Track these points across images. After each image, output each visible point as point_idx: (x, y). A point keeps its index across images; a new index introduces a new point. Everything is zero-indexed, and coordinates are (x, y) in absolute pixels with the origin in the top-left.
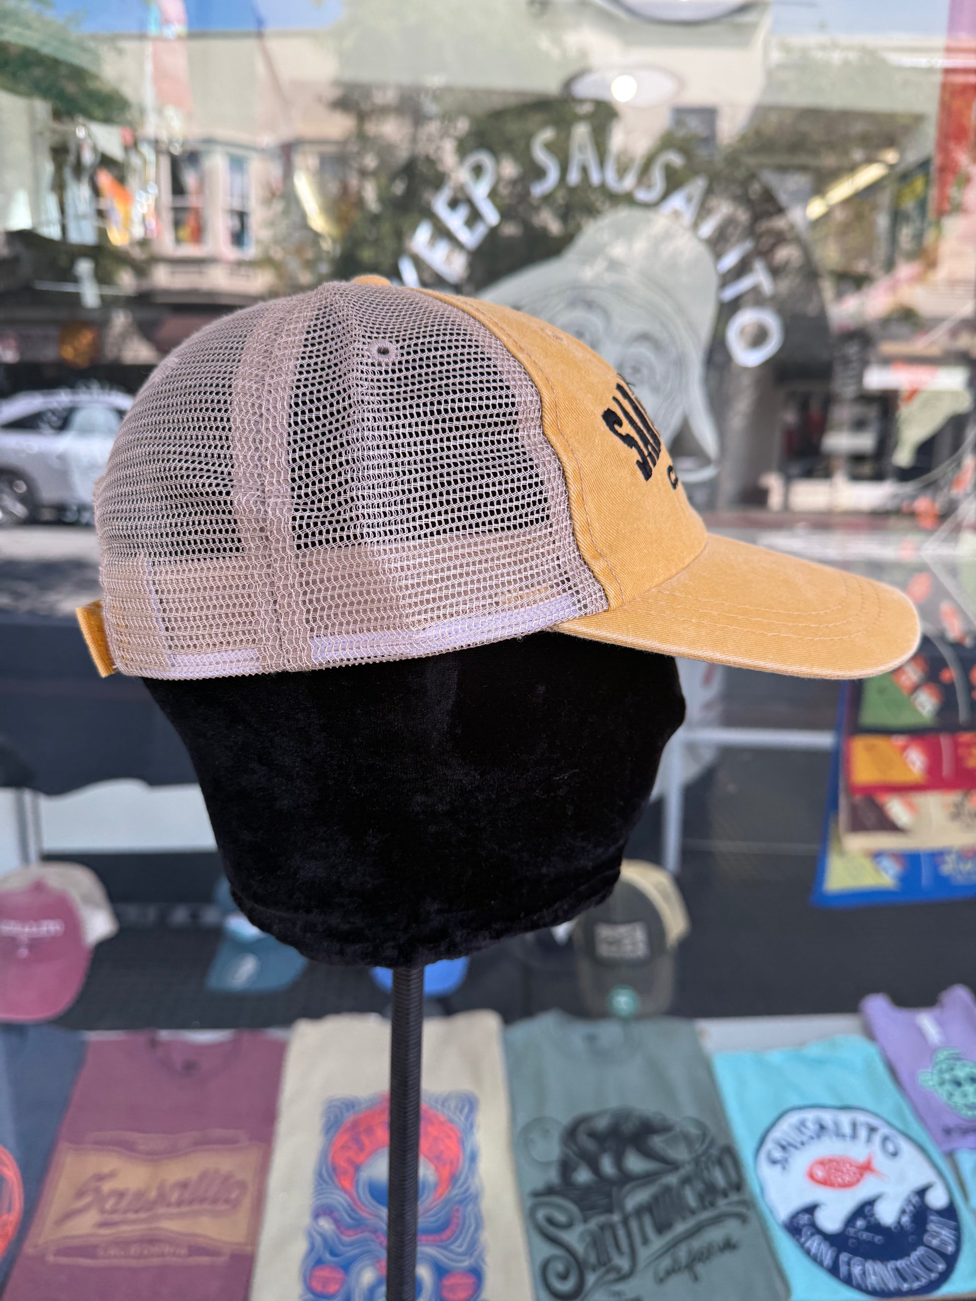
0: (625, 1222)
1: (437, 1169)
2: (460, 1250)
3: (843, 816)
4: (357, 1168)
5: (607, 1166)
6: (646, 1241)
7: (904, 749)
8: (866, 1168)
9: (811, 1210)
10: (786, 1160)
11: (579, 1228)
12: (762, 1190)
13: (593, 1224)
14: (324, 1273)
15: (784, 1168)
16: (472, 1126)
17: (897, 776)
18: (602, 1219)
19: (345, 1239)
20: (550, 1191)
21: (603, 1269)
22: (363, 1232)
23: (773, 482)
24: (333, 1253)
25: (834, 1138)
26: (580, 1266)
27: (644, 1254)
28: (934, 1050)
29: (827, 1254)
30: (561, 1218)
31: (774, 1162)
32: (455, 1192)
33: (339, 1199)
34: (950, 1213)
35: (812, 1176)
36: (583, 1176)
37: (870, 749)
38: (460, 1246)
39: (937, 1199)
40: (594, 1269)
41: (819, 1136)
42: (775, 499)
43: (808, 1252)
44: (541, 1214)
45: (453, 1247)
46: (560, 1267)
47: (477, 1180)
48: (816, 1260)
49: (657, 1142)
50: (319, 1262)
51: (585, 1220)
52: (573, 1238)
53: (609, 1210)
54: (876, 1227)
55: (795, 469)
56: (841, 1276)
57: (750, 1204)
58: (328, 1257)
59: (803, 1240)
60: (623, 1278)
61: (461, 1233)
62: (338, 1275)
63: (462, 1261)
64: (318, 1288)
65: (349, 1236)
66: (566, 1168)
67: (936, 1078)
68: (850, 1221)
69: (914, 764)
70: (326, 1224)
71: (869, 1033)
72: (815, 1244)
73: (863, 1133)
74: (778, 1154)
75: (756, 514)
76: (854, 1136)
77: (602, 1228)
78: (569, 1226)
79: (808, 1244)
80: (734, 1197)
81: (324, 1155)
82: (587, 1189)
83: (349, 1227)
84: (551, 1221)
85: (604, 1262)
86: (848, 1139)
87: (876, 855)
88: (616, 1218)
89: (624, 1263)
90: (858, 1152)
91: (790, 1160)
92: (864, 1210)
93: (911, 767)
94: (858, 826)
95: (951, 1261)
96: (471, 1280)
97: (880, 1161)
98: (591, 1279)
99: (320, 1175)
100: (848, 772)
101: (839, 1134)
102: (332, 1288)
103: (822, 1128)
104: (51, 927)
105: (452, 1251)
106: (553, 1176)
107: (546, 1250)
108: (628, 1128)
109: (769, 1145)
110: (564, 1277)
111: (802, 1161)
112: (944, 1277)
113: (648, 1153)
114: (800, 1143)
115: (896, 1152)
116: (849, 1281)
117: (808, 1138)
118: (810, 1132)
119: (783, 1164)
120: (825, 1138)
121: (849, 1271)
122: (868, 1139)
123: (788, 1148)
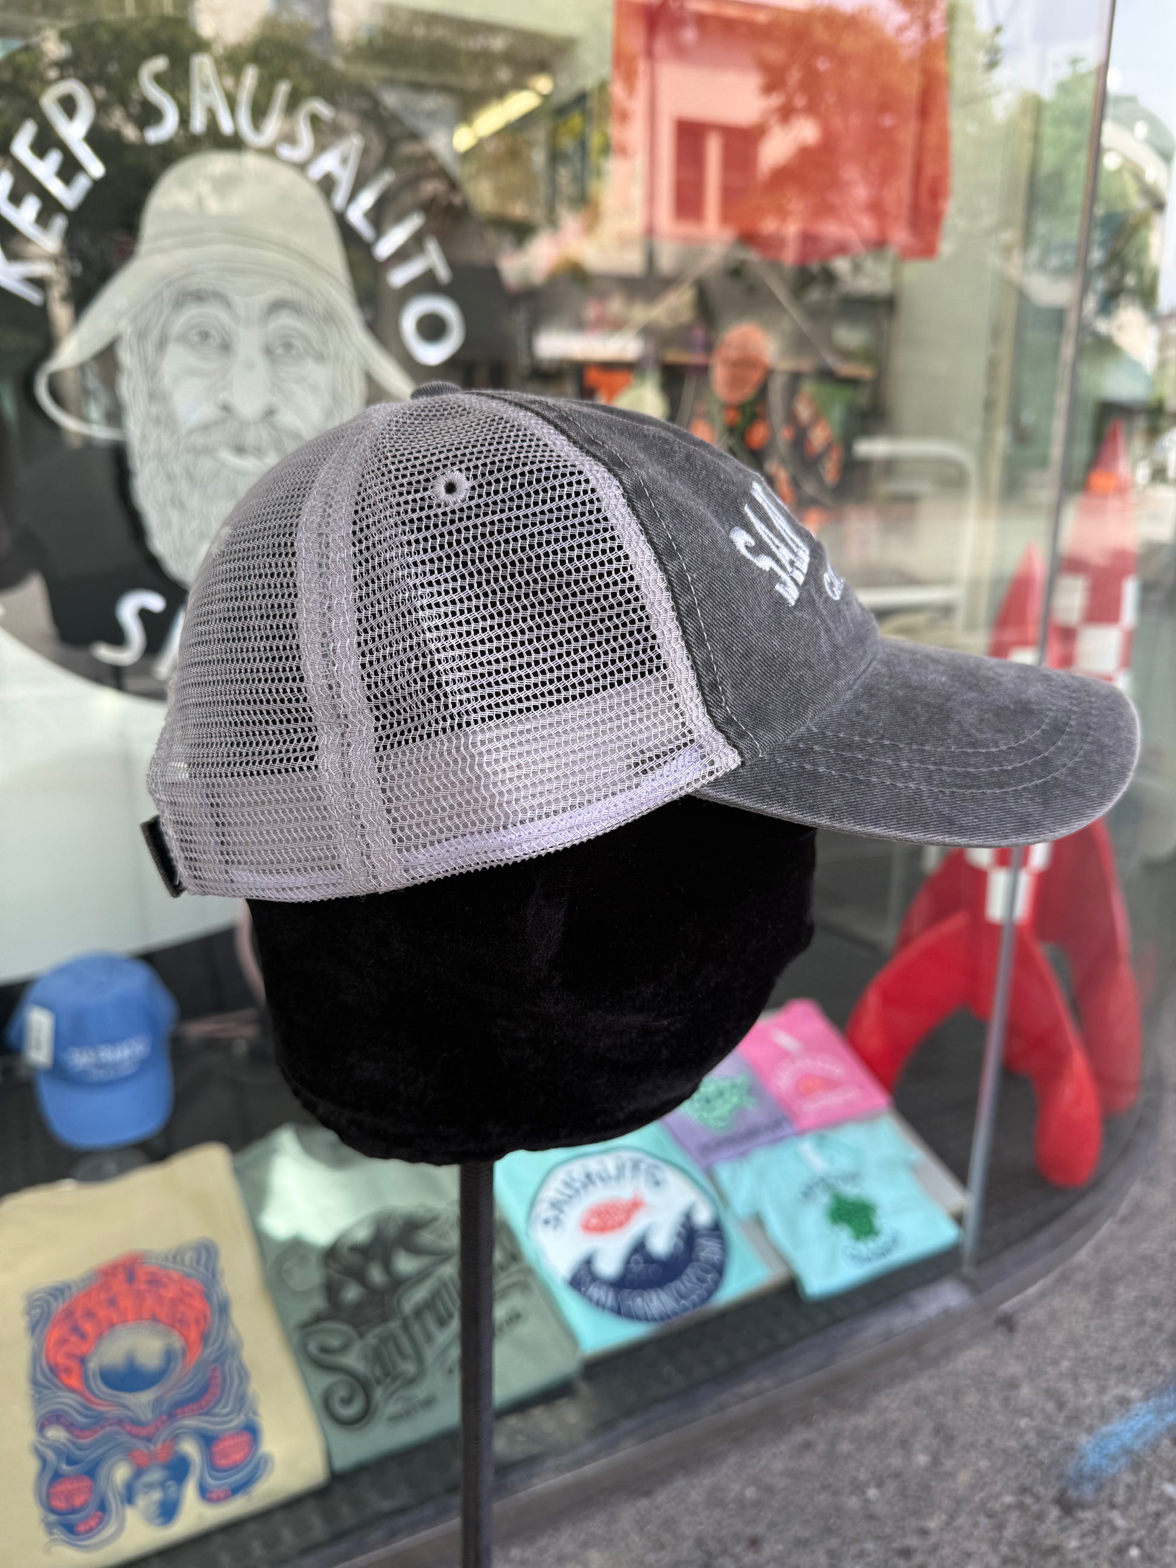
0: (405, 1326)
1: (182, 1334)
2: (227, 1410)
4: (82, 1360)
5: (376, 1275)
6: (429, 1338)
8: (634, 1206)
9: (588, 1263)
10: (557, 1219)
11: (357, 1348)
12: (537, 1256)
13: (371, 1339)
14: (65, 1487)
16: (214, 1275)
18: (378, 1330)
19: (83, 1442)
20: (318, 1319)
21: (388, 1380)
22: (103, 1427)
24: (71, 1461)
25: (599, 1183)
26: (363, 1386)
27: (429, 1353)
29: (608, 1297)
30: (334, 1342)
31: (546, 1222)
32: (208, 1351)
33: (67, 1400)
34: (716, 1230)
35: (587, 1228)
36: (352, 1293)
38: (225, 1407)
39: (703, 1217)
40: (379, 1382)
41: (585, 1185)
43: (590, 1299)
44: (312, 1348)
45: (216, 1410)
46: (342, 1392)
47: (231, 1332)
48: (599, 1305)
49: (426, 1238)
50: (58, 1476)
51: (361, 1335)
52: (353, 1360)
53: (384, 1319)
54: (649, 1259)
56: (622, 1312)
57: (529, 1271)
58: (65, 1468)
59: (583, 1289)
60: (411, 1382)
61: (223, 1391)
62: (86, 1482)
63: (231, 1421)
64: (60, 1504)
65: (86, 1437)
66: (331, 1290)
68: (628, 1262)
70: (57, 1434)
72: (596, 1292)
73: (628, 1173)
74: (550, 1214)
76: (619, 1177)
77: (383, 1341)
78: (345, 1348)
79: (589, 1292)
80: (514, 1268)
81: (35, 1359)
82: (359, 1306)
83: (83, 1429)
84: (324, 1350)
85: (389, 1375)
86: (613, 1181)
88: (394, 1325)
89: (409, 1368)
90: (624, 1192)
91: (562, 1217)
92: (640, 1248)
95: (719, 1270)
96: (246, 1437)
97: (648, 1194)
98: (378, 1393)
99: (35, 1382)
101: (604, 1179)
102: (78, 1501)
103: (588, 1176)
105: (216, 1415)
106: (318, 1303)
107: (324, 1381)
108: (392, 1230)
109: (540, 1207)
110: (347, 1402)
111: (574, 1215)
112: (717, 1284)
113: (415, 1250)
114: (570, 1197)
115: (657, 1183)
116: (631, 1316)
117: (577, 1191)
118: (578, 1185)
119: (554, 1222)
120: (591, 1188)
121: (629, 1307)
122: (633, 1178)
123: (557, 1207)
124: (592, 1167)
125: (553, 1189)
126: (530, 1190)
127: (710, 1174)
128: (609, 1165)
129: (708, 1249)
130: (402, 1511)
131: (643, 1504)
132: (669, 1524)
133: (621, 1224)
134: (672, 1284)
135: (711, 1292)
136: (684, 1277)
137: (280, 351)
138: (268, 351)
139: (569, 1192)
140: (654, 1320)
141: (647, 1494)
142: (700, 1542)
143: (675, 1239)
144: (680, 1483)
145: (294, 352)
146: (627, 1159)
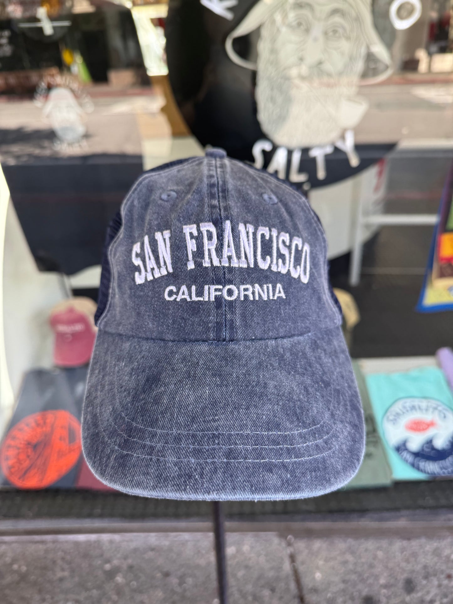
3: (435, 272)
8: (431, 424)
9: (405, 442)
10: (396, 420)
15: (394, 424)
23: (422, 55)
25: (418, 410)
29: (410, 458)
31: (391, 420)
37: (451, 240)
41: (412, 410)
42: (423, 67)
43: (402, 457)
48: (406, 461)
54: (433, 448)
55: (434, 48)
56: (415, 466)
59: (400, 452)
68: (423, 446)
71: (440, 365)
72: (405, 455)
73: (431, 410)
74: (393, 417)
75: (411, 76)
76: (427, 410)
79: (402, 454)
86: (424, 411)
87: (451, 289)
90: (428, 417)
91: (398, 420)
92: (430, 442)
94: (442, 275)
97: (439, 421)
100: (439, 251)
101: (420, 410)
103: (413, 407)
104: (78, 327)
109: (388, 414)
111: (404, 421)
114: (404, 413)
115: (445, 417)
116: (418, 469)
117: (407, 411)
118: (408, 409)
119: (394, 422)
120: (414, 411)
121: (418, 465)
122: (433, 412)
123: (398, 415)
124: (416, 403)
125: (398, 407)
126: (387, 405)
128: (424, 404)
130: (309, 512)
131: (405, 543)
132: (414, 555)
133: (424, 430)
134: (441, 462)
136: (447, 460)
137: (331, 34)
138: (326, 33)
139: (404, 411)
140: (428, 473)
141: (409, 539)
142: (425, 567)
143: (447, 443)
144: (423, 540)
145: (337, 35)
146: (433, 403)
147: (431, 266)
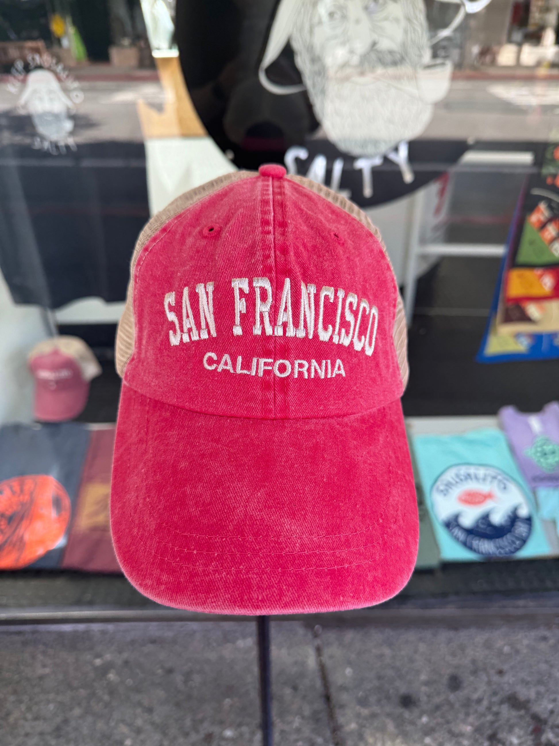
3: (499, 315)
7: (541, 276)
8: (488, 496)
9: (457, 517)
10: (447, 490)
12: (432, 505)
15: (445, 495)
17: (535, 291)
25: (474, 480)
28: (534, 436)
29: (462, 536)
31: (441, 491)
34: (529, 520)
35: (461, 499)
37: (520, 277)
39: (523, 512)
41: (466, 479)
43: (452, 534)
48: (457, 539)
54: (490, 525)
56: (467, 545)
57: (427, 512)
59: (451, 528)
67: (533, 451)
68: (477, 522)
69: (545, 284)
71: (502, 427)
72: (457, 531)
73: (489, 479)
74: (444, 487)
76: (484, 479)
79: (453, 530)
86: (481, 481)
87: (517, 336)
90: (484, 488)
91: (450, 490)
92: (486, 517)
93: (544, 286)
94: (508, 319)
95: (524, 541)
97: (498, 492)
100: (505, 290)
101: (477, 479)
103: (468, 476)
104: (64, 373)
109: (439, 483)
111: (457, 491)
112: (521, 547)
114: (457, 482)
115: (505, 488)
116: (470, 548)
117: (461, 480)
118: (462, 477)
119: (445, 492)
120: (469, 481)
121: (472, 543)
122: (491, 482)
123: (449, 485)
124: (472, 470)
125: (449, 476)
126: (438, 472)
127: (534, 492)
128: (481, 472)
129: (521, 529)
131: (451, 634)
133: (479, 503)
134: (497, 540)
135: (517, 549)
136: (504, 538)
139: (458, 480)
140: (482, 553)
141: (456, 629)
142: (474, 661)
143: (506, 518)
144: (473, 631)
146: (492, 472)
147: (495, 308)
